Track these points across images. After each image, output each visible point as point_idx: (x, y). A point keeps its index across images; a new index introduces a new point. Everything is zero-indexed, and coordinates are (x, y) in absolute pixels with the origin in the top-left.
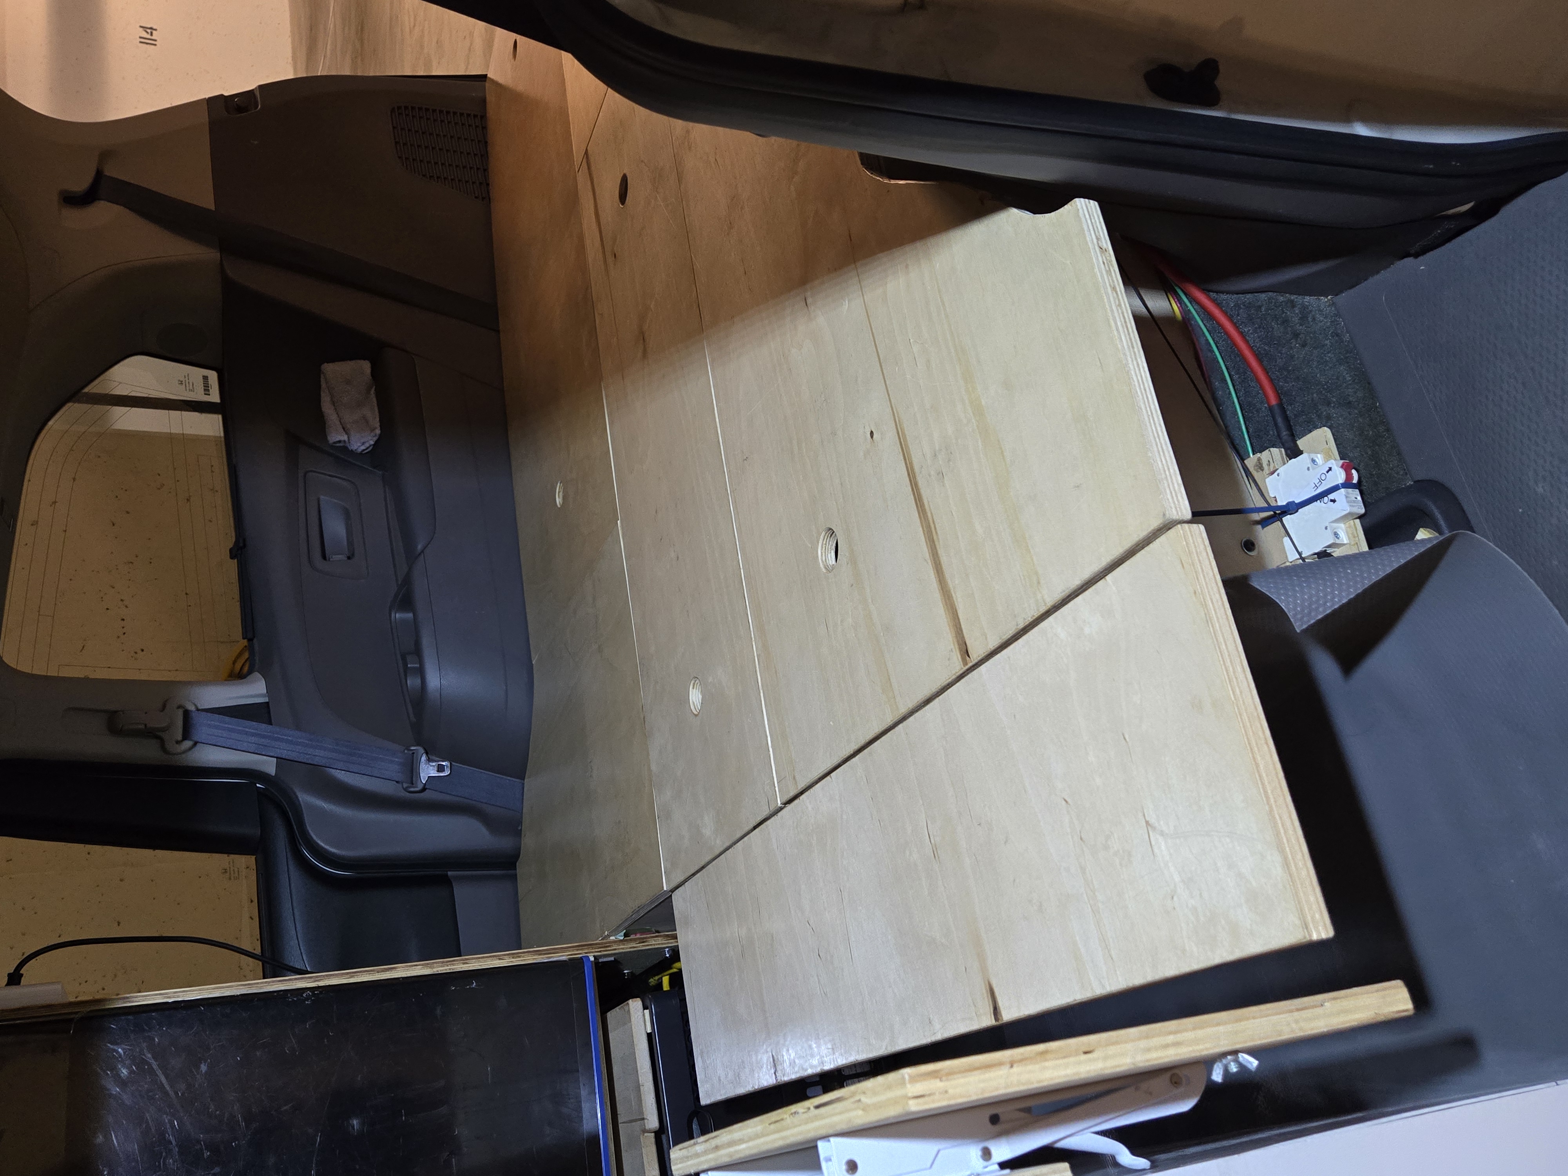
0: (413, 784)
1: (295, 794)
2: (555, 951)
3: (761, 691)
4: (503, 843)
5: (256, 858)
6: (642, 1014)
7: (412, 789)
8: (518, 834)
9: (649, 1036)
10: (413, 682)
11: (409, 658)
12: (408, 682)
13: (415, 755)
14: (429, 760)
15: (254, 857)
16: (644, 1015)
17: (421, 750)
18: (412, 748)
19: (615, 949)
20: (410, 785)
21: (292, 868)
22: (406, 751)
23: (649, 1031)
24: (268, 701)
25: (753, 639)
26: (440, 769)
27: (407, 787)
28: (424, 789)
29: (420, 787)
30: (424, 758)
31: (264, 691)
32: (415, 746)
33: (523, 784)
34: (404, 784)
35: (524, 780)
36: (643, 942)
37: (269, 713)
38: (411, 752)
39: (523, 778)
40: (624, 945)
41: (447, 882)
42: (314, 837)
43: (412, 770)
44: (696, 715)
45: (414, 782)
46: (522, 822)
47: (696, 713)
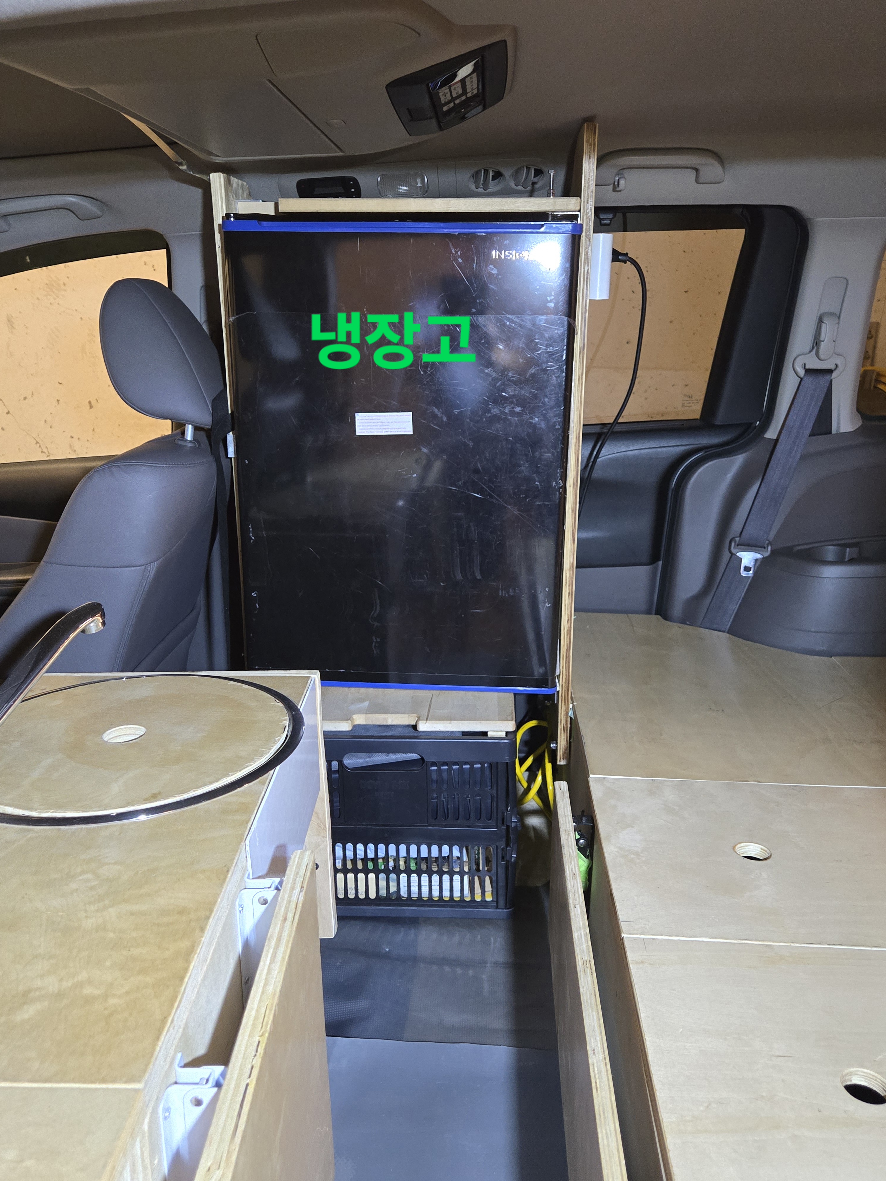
0: (738, 545)
1: (745, 452)
2: (568, 662)
3: (736, 941)
4: (677, 608)
5: (697, 419)
6: (502, 729)
7: (733, 544)
8: (683, 621)
9: (485, 734)
10: (830, 552)
11: (855, 550)
12: (831, 547)
13: (763, 549)
14: (756, 560)
15: (699, 417)
16: (502, 731)
17: (767, 554)
18: (769, 548)
19: (561, 708)
20: (737, 543)
21: (683, 448)
22: (767, 542)
23: (490, 734)
24: (832, 433)
25: (792, 945)
26: (747, 569)
27: (735, 540)
28: (732, 554)
29: (733, 550)
30: (759, 556)
31: (842, 430)
32: (771, 549)
33: (724, 632)
34: (739, 538)
35: (728, 633)
36: (564, 730)
37: (822, 434)
38: (766, 546)
39: (730, 632)
40: (565, 715)
41: (653, 560)
42: (707, 465)
43: (749, 546)
44: (734, 847)
45: (739, 547)
46: (692, 625)
47: (736, 848)
